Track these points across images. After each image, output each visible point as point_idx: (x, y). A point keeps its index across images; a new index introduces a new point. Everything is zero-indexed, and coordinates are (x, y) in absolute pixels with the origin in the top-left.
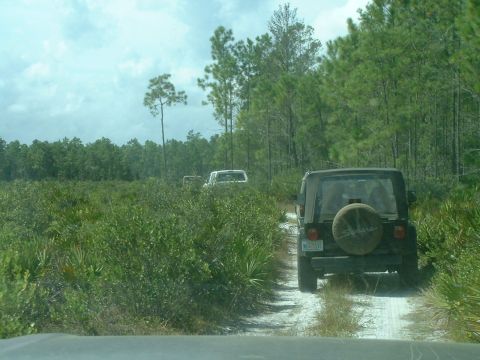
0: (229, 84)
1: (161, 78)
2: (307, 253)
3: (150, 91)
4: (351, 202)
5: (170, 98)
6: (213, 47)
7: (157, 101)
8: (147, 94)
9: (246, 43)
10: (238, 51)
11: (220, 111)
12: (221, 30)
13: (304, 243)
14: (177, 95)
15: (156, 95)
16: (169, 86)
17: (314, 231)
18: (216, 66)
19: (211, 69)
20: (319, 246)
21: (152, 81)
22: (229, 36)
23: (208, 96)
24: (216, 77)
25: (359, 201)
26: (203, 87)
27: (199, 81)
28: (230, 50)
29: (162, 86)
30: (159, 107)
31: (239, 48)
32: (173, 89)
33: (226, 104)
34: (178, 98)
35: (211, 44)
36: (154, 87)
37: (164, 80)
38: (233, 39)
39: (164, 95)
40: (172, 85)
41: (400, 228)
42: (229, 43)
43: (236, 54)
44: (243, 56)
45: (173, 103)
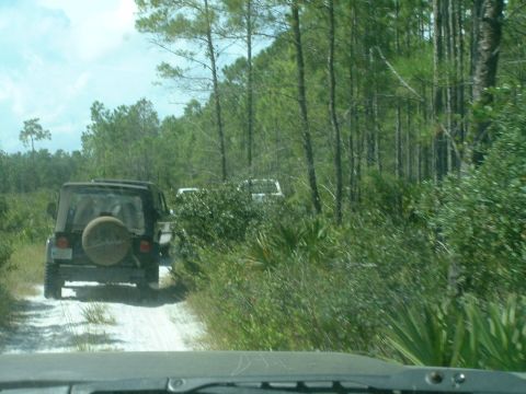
1: (32, 121)
2: (55, 260)
3: (24, 130)
4: (102, 214)
5: (39, 135)
7: (29, 137)
8: (22, 132)
12: (97, 103)
13: (53, 250)
14: (44, 133)
15: (28, 132)
16: (39, 127)
17: (64, 239)
20: (68, 254)
21: (26, 123)
25: (110, 215)
29: (33, 127)
30: (30, 142)
32: (41, 129)
34: (44, 135)
36: (27, 127)
37: (35, 123)
38: (104, 109)
39: (34, 133)
41: (146, 243)
42: (102, 111)
45: (40, 139)
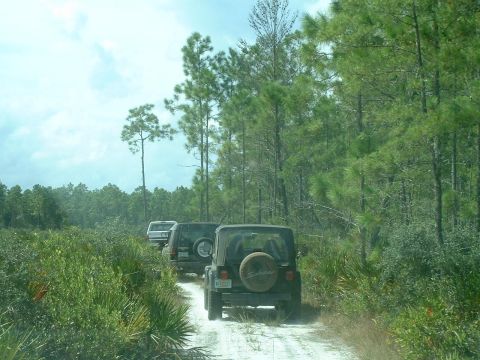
0: (206, 105)
1: (142, 109)
2: (218, 289)
3: (129, 124)
5: (152, 132)
6: (185, 59)
7: (137, 136)
8: (126, 127)
9: (228, 54)
10: (217, 65)
11: (193, 140)
13: (216, 281)
14: (161, 129)
15: (135, 128)
16: (152, 118)
17: (224, 272)
18: (189, 83)
19: (183, 88)
20: (228, 284)
21: (131, 111)
22: (206, 45)
23: (180, 123)
24: (189, 97)
26: (172, 110)
27: (166, 102)
28: (207, 63)
29: (144, 118)
30: (139, 143)
31: (220, 60)
32: (157, 122)
33: (201, 131)
34: (162, 132)
35: (182, 54)
36: (134, 119)
37: (146, 111)
38: (211, 49)
39: (145, 128)
40: (155, 117)
42: (207, 53)
43: (215, 68)
44: (224, 71)
45: (156, 139)
